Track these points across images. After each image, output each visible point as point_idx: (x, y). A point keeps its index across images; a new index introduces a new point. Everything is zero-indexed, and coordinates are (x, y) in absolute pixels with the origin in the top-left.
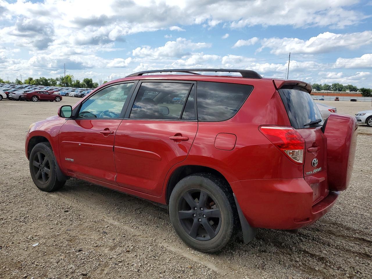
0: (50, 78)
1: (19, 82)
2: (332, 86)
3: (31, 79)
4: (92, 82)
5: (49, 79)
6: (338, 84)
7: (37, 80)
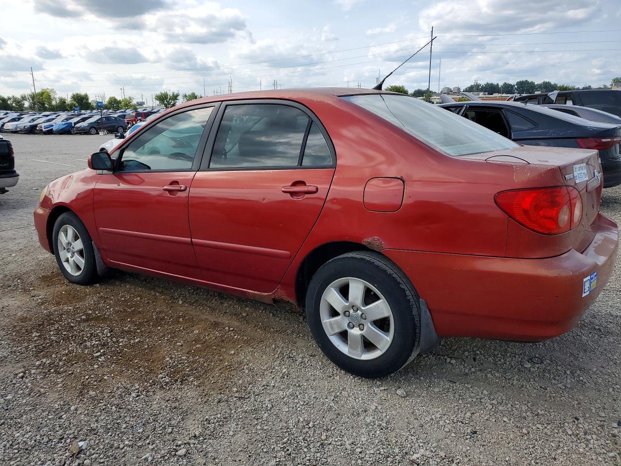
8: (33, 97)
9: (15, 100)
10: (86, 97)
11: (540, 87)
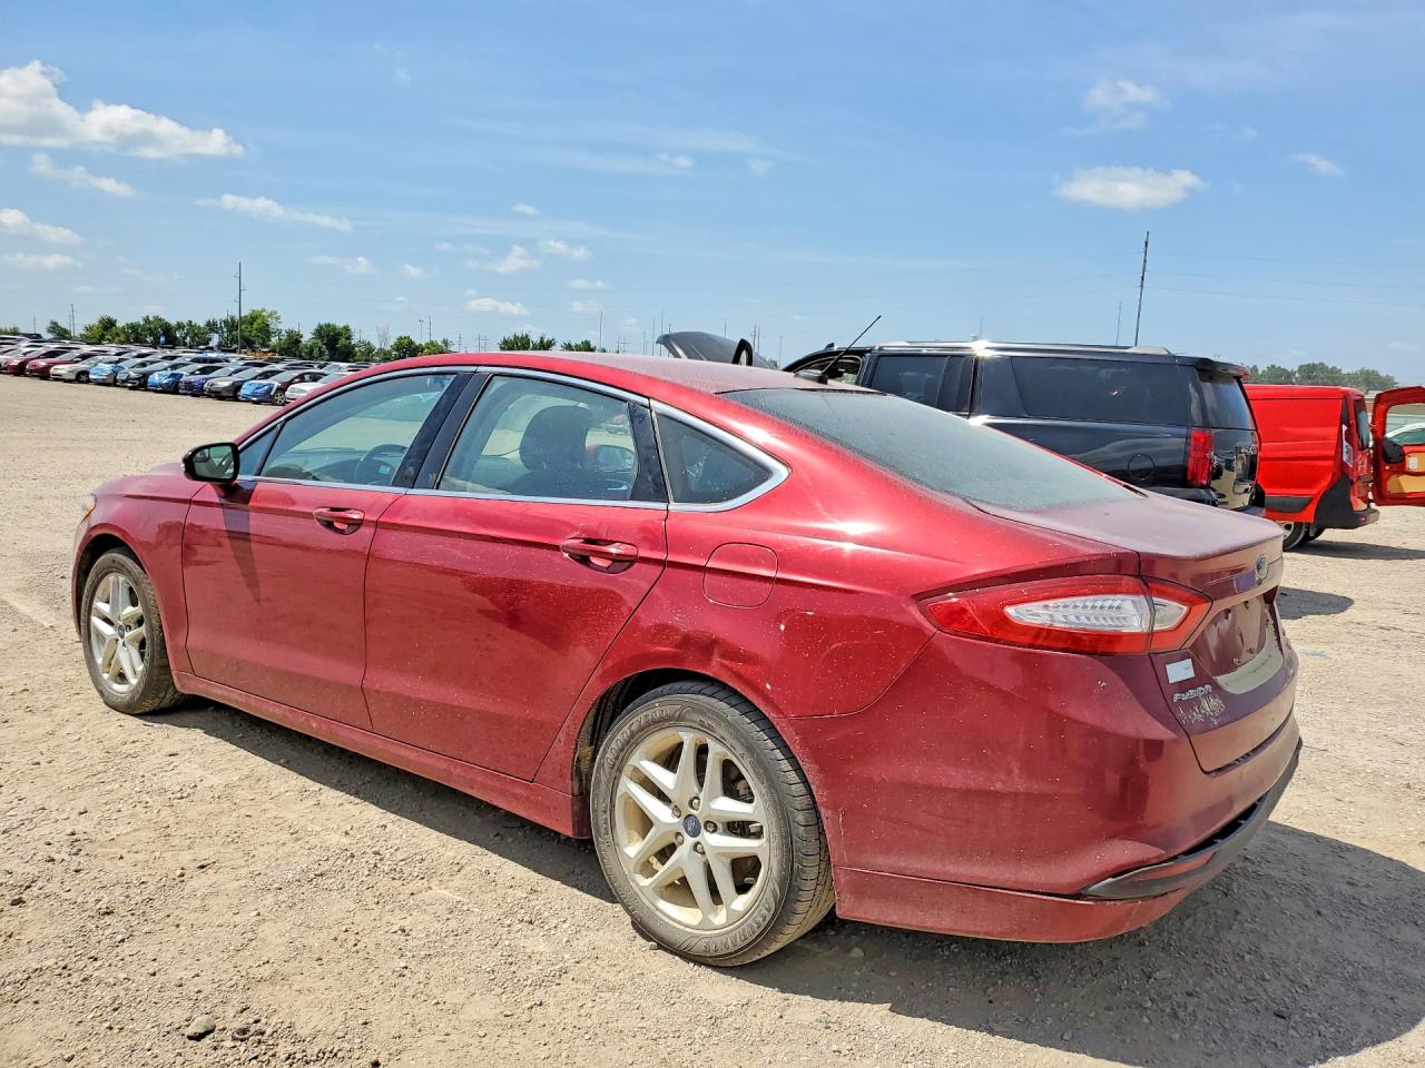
0: (185, 321)
1: (60, 333)
2: (1297, 375)
3: (109, 324)
4: (348, 338)
5: (180, 326)
6: (1322, 367)
7: (133, 327)
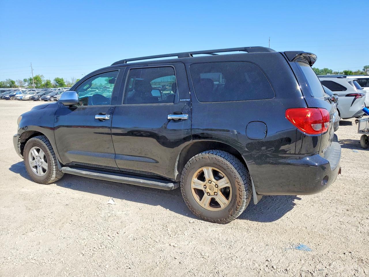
8: (31, 80)
9: (20, 82)
10: (62, 80)
11: (322, 71)
